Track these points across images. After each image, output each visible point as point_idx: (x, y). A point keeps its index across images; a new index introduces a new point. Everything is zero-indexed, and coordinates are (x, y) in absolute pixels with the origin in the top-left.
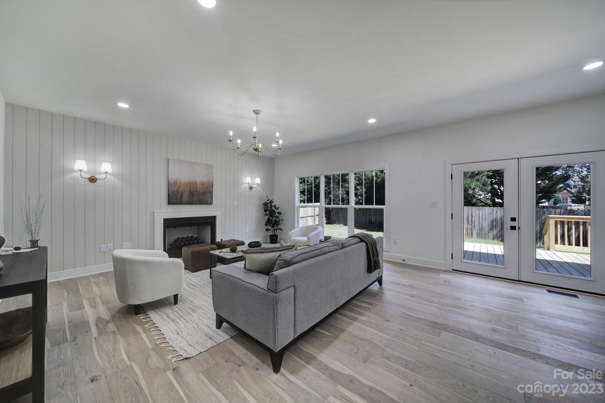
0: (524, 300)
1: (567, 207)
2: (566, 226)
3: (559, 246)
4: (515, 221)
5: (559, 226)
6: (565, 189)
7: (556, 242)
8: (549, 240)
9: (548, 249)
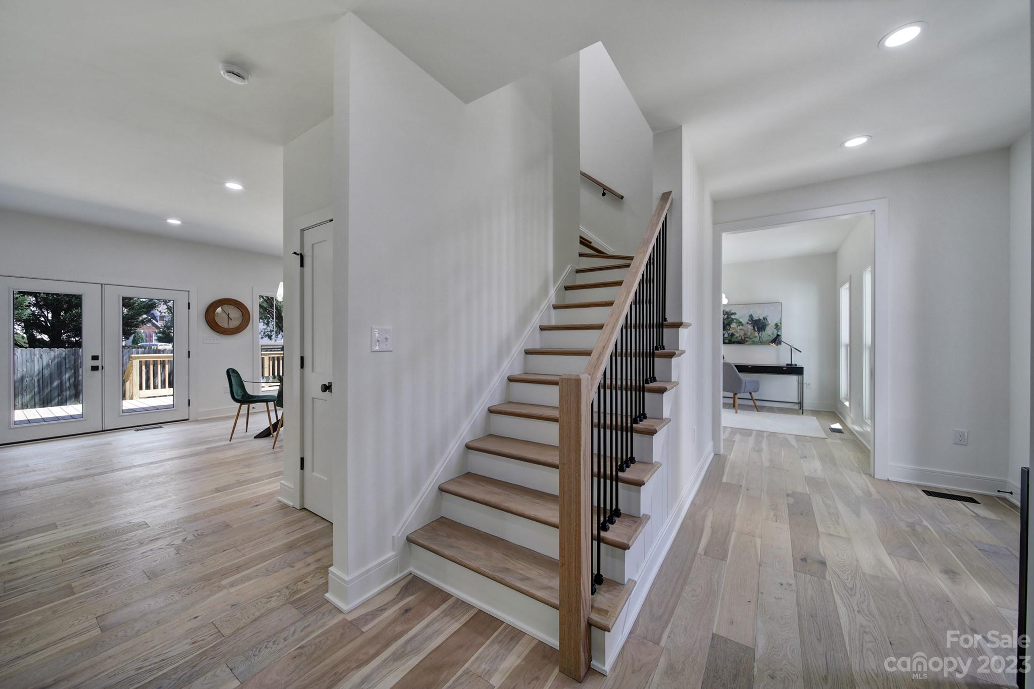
0: (112, 443)
1: (151, 347)
2: (151, 367)
3: (145, 392)
4: (98, 359)
5: (144, 367)
6: (149, 321)
7: (141, 388)
8: (133, 385)
9: (132, 398)
